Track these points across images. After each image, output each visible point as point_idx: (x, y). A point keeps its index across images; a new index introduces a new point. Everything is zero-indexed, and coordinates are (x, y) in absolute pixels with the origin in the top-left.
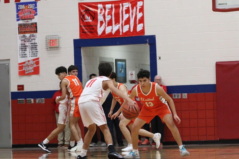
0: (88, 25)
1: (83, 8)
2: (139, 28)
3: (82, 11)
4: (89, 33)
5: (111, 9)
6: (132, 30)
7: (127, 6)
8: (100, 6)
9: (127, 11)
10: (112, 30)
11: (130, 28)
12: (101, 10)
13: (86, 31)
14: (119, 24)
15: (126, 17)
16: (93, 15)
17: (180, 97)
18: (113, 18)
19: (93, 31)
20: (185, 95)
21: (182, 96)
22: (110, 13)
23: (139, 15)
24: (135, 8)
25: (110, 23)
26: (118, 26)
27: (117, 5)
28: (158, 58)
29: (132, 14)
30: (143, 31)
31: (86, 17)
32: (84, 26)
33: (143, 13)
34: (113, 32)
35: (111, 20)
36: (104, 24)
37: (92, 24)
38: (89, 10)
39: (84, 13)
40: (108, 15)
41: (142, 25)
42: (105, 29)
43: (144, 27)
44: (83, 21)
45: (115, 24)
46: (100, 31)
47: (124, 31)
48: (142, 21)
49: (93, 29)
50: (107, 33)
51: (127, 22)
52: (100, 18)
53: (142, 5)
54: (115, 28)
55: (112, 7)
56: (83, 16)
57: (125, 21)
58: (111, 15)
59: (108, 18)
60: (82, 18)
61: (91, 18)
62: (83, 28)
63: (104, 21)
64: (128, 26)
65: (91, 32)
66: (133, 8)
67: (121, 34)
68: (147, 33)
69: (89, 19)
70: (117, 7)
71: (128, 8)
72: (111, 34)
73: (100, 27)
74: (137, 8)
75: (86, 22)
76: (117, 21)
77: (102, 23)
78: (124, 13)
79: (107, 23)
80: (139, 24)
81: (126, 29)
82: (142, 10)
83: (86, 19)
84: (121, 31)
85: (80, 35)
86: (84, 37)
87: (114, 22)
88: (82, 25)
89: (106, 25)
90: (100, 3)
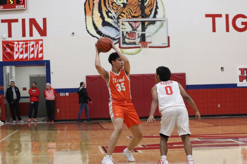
0: (8, 54)
1: (5, 44)
2: (40, 56)
3: (4, 45)
4: (8, 58)
5: (23, 45)
6: (35, 57)
7: (33, 43)
8: (16, 43)
9: (33, 46)
10: (23, 57)
11: (34, 56)
12: (17, 45)
13: (7, 57)
14: (28, 53)
15: (32, 49)
16: (11, 48)
17: (64, 95)
18: (24, 50)
19: (11, 57)
20: (67, 94)
21: (65, 94)
22: (22, 47)
23: (40, 49)
24: (37, 45)
25: (22, 53)
26: (27, 54)
27: (27, 42)
28: (51, 73)
29: (36, 48)
30: (42, 58)
31: (7, 49)
32: (6, 54)
33: (42, 47)
34: (24, 58)
35: (23, 51)
36: (18, 53)
37: (11, 53)
38: (9, 45)
39: (5, 47)
40: (21, 48)
41: (41, 54)
42: (19, 56)
43: (43, 56)
44: (5, 51)
45: (25, 53)
46: (16, 57)
47: (31, 57)
48: (42, 52)
49: (11, 56)
50: (20, 58)
51: (33, 52)
52: (16, 49)
53: (42, 43)
54: (25, 56)
55: (23, 44)
56: (5, 48)
57: (32, 52)
58: (23, 48)
59: (21, 50)
60: (4, 49)
61: (10, 50)
62: (5, 55)
63: (18, 52)
64: (33, 55)
65: (10, 58)
66: (36, 45)
67: (29, 59)
68: (45, 59)
69: (8, 50)
70: (26, 44)
71: (34, 44)
72: (22, 59)
73: (16, 55)
74: (39, 44)
75: (7, 52)
76: (26, 52)
77: (17, 52)
78: (31, 47)
79: (20, 52)
80: (40, 53)
81: (32, 56)
82: (42, 46)
83: (7, 50)
84: (29, 57)
85: (3, 59)
86: (6, 60)
87: (24, 52)
88: (4, 53)
89: (20, 54)
90: (16, 41)
